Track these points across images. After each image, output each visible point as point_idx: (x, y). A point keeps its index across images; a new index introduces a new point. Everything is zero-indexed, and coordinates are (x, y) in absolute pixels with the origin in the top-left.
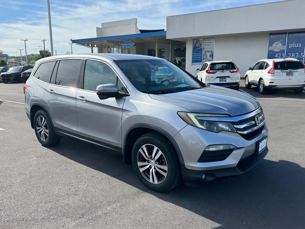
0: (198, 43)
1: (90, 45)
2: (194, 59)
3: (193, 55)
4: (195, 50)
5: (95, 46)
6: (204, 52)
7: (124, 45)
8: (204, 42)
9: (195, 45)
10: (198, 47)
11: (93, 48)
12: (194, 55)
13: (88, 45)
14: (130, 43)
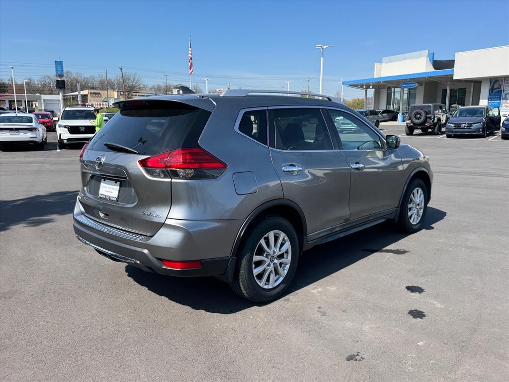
0: (497, 83)
1: (365, 87)
2: (491, 103)
3: (489, 98)
4: (492, 92)
5: (371, 87)
6: (504, 94)
7: (404, 85)
8: (506, 81)
9: (493, 85)
10: (496, 89)
11: (368, 90)
12: (491, 98)
13: (362, 86)
14: (413, 83)
